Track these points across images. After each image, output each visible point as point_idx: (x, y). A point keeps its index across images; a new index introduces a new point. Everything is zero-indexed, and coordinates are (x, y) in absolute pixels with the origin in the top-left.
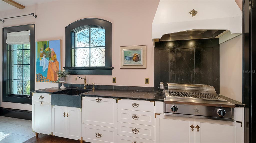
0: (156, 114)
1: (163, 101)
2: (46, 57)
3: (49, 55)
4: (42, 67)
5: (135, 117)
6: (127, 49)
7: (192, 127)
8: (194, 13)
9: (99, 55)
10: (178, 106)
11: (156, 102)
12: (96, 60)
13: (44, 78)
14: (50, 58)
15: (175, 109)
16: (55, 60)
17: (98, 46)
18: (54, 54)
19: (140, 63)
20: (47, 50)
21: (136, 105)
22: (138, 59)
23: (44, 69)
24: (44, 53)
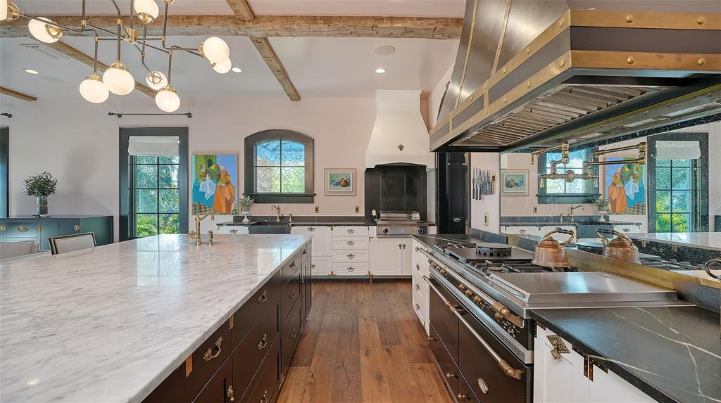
0: (370, 238)
1: (376, 225)
2: (211, 178)
3: (217, 177)
4: (204, 193)
5: (351, 243)
6: (334, 172)
7: (400, 246)
8: (401, 148)
9: (294, 177)
10: (388, 228)
11: (370, 227)
12: (290, 183)
13: (207, 209)
14: (218, 180)
15: (387, 231)
16: (228, 183)
17: (293, 165)
18: (226, 174)
19: (350, 188)
20: (212, 167)
21: (351, 231)
22: (346, 184)
23: (207, 197)
24: (207, 172)
